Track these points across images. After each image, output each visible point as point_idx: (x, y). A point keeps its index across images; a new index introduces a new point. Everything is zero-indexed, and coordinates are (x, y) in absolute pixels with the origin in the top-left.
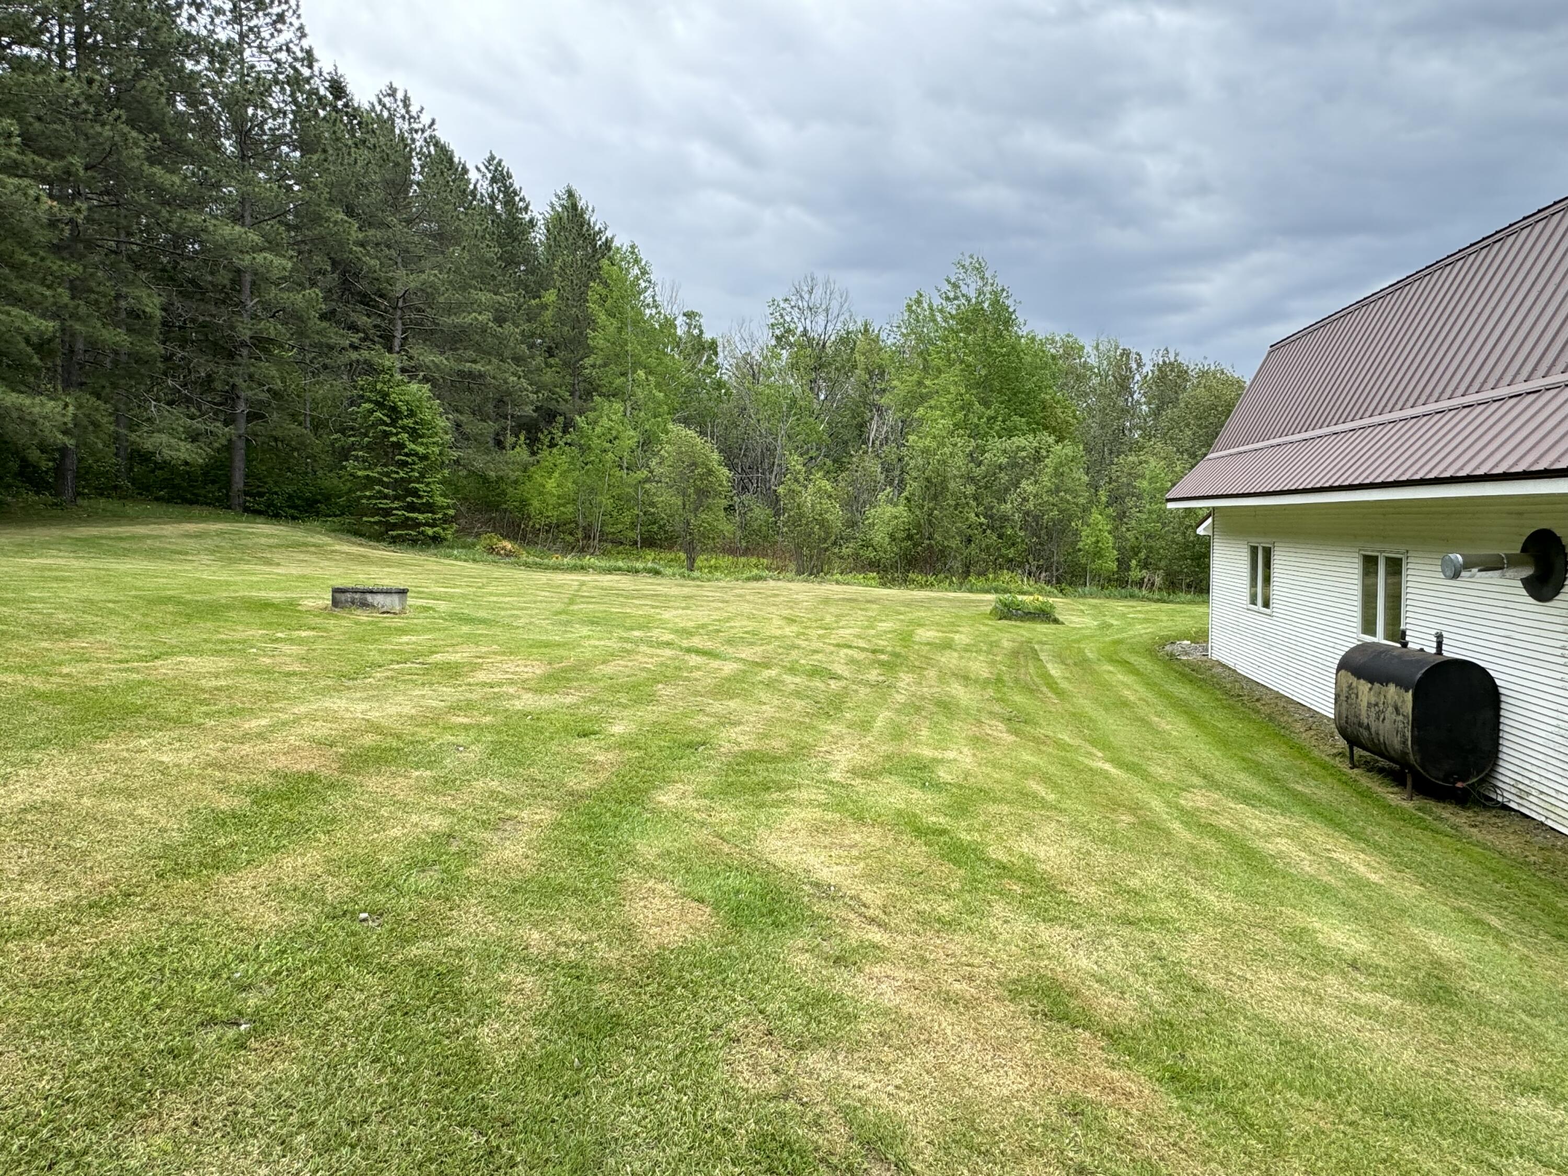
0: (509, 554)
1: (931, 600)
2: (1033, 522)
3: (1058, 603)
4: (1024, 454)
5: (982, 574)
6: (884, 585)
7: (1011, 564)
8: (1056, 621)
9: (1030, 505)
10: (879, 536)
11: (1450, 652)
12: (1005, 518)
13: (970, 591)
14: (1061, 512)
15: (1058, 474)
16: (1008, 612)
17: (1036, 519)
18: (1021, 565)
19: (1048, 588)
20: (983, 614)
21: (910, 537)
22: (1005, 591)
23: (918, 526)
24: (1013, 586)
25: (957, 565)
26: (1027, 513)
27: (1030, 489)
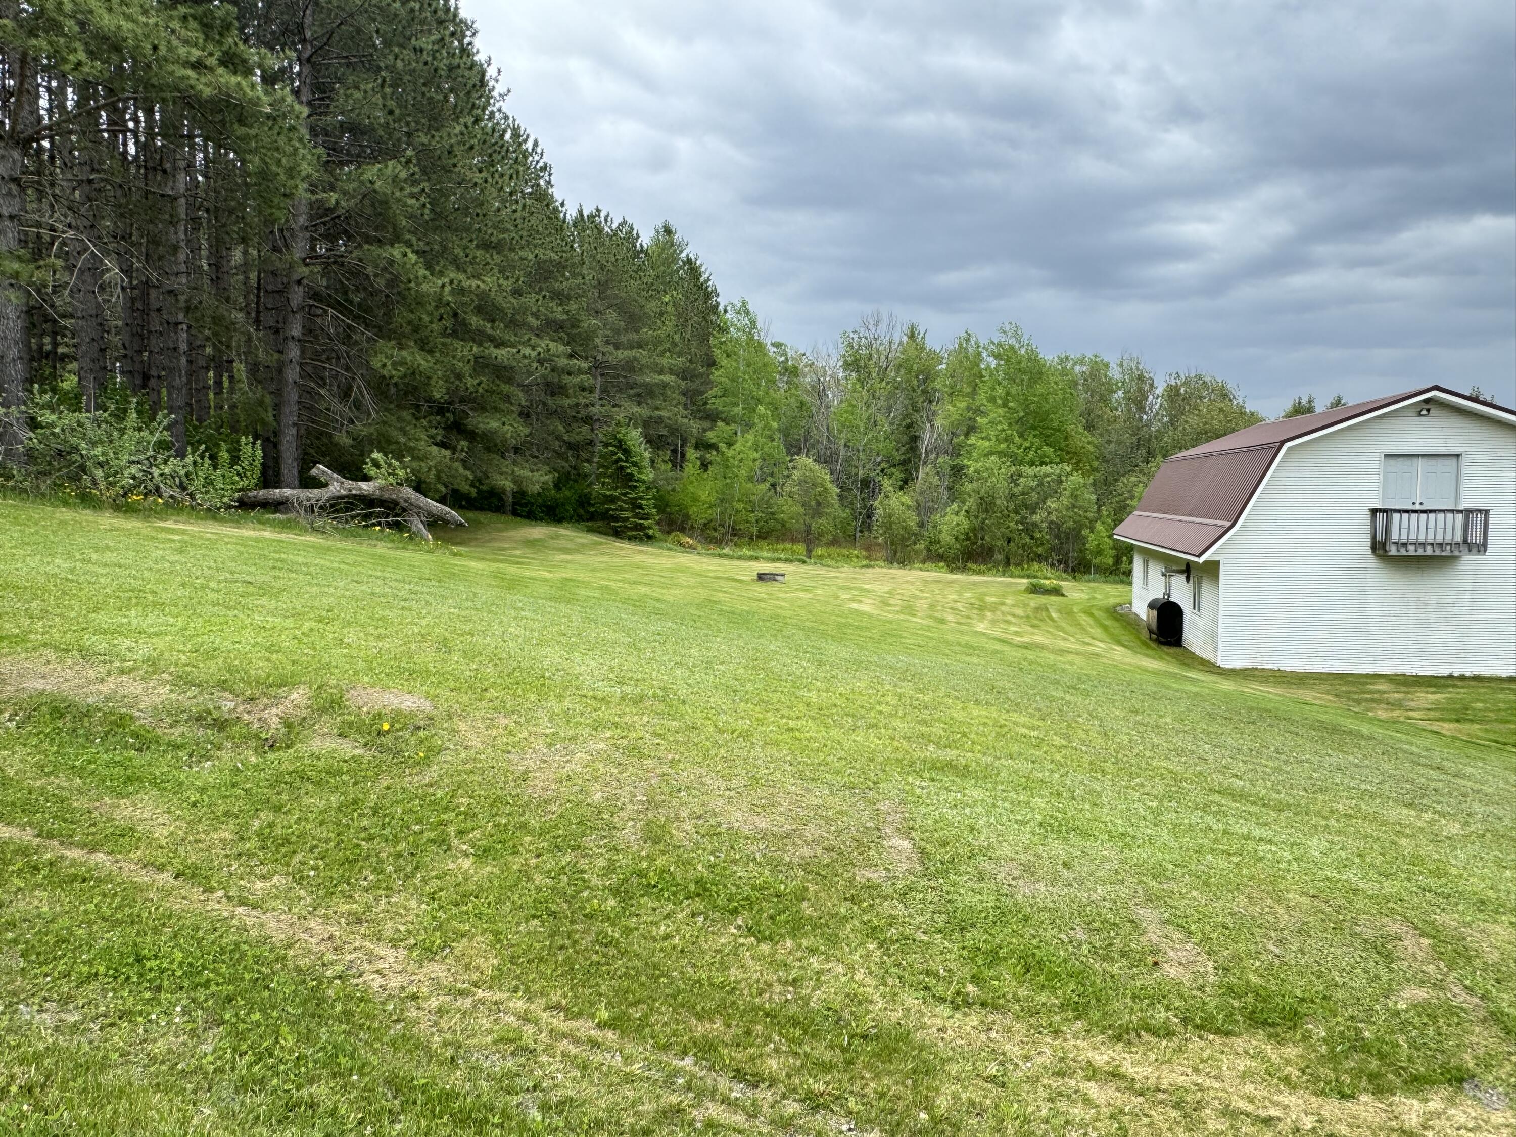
0: (690, 547)
1: (986, 582)
2: (1055, 528)
3: (1066, 585)
4: (1048, 479)
5: (1019, 564)
6: (951, 572)
7: (1040, 558)
8: (1063, 595)
9: (1053, 518)
10: (946, 537)
11: (1172, 599)
12: (1035, 525)
13: (1011, 576)
14: (1075, 522)
15: (1073, 495)
16: (1035, 590)
17: (1059, 526)
18: (1046, 559)
19: (1064, 575)
20: (1020, 591)
21: (968, 539)
22: (1035, 577)
23: (974, 530)
24: (1039, 574)
25: (999, 557)
26: (1052, 522)
27: (1053, 506)
